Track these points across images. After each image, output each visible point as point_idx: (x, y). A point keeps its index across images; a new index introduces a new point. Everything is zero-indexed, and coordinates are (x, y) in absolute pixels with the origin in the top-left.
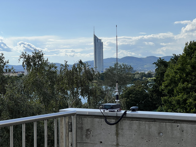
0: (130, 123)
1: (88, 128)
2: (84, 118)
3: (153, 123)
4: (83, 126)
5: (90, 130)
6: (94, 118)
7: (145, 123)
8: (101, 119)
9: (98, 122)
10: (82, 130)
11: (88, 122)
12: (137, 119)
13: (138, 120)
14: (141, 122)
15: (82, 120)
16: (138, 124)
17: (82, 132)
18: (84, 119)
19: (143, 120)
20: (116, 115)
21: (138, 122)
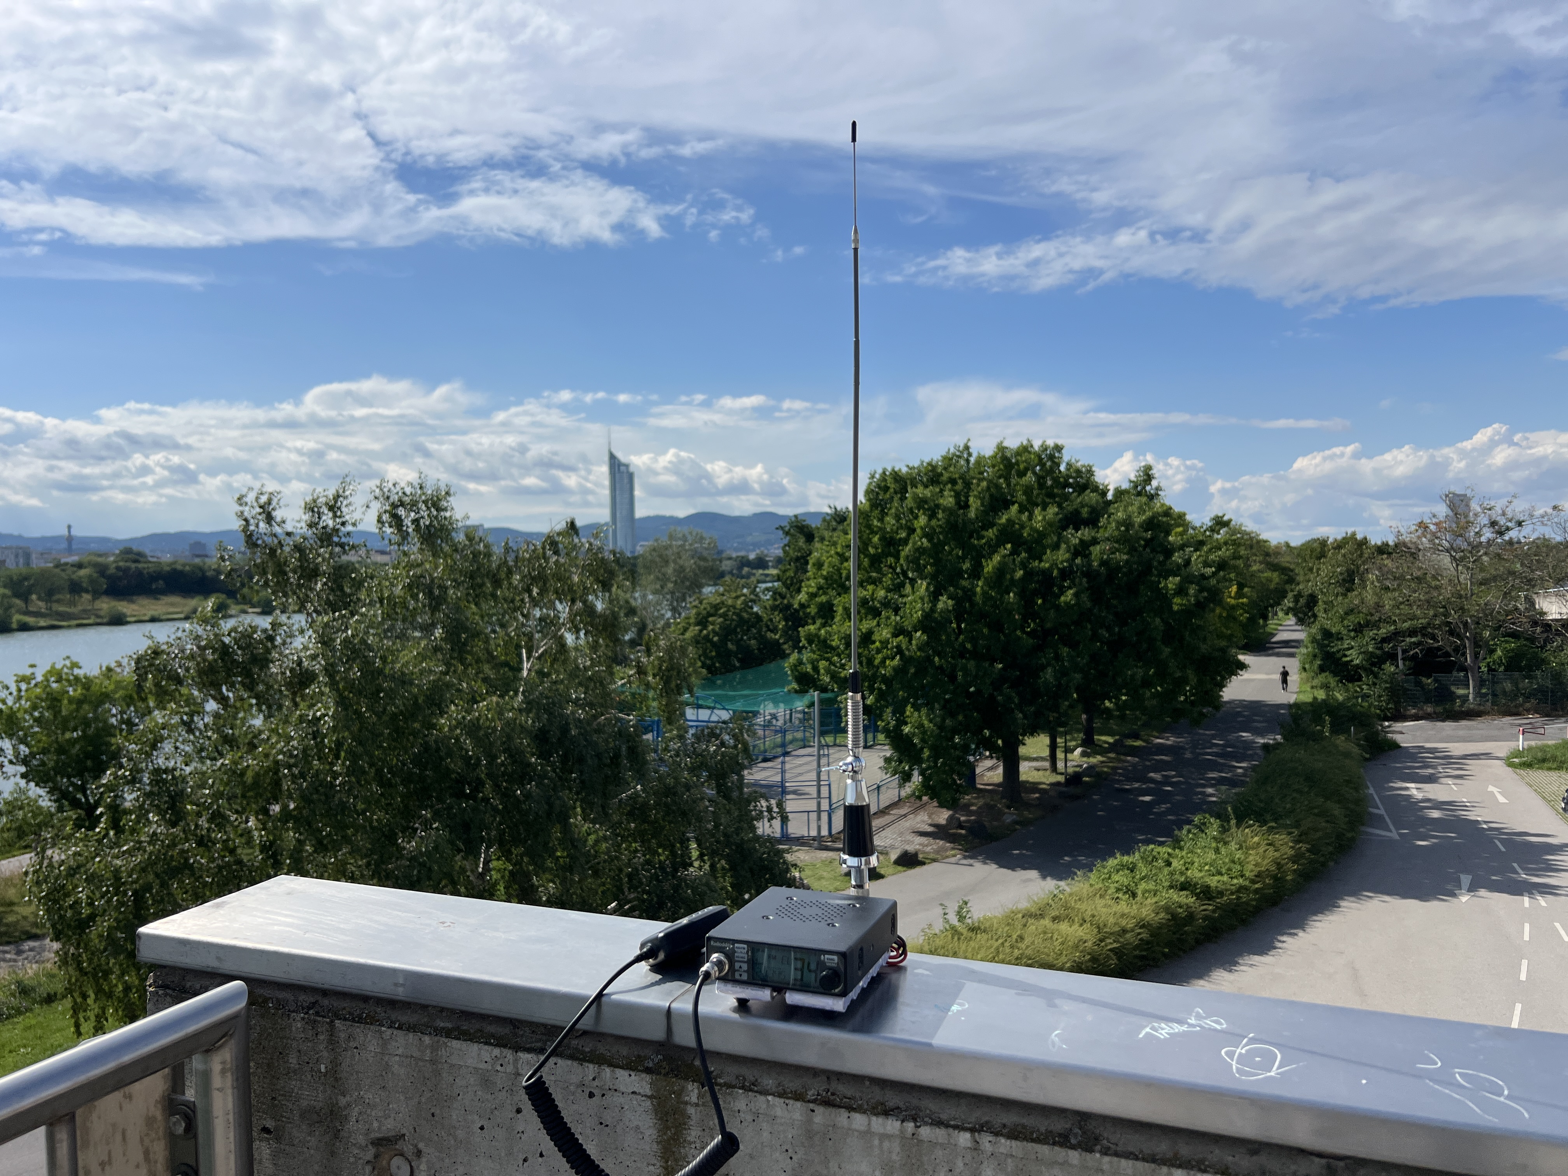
0: (809, 1134)
1: (389, 1126)
2: (358, 1030)
3: (1065, 1164)
4: (343, 1101)
5: (408, 1149)
6: (448, 1034)
7: (976, 1147)
8: (509, 1054)
9: (486, 1082)
10: (337, 1134)
11: (387, 1067)
12: (877, 1095)
13: (893, 1099)
14: (926, 1132)
15: (332, 1041)
16: (895, 1151)
17: (333, 1154)
18: (350, 1037)
19: (948, 1112)
20: (659, 1034)
21: (892, 1125)
